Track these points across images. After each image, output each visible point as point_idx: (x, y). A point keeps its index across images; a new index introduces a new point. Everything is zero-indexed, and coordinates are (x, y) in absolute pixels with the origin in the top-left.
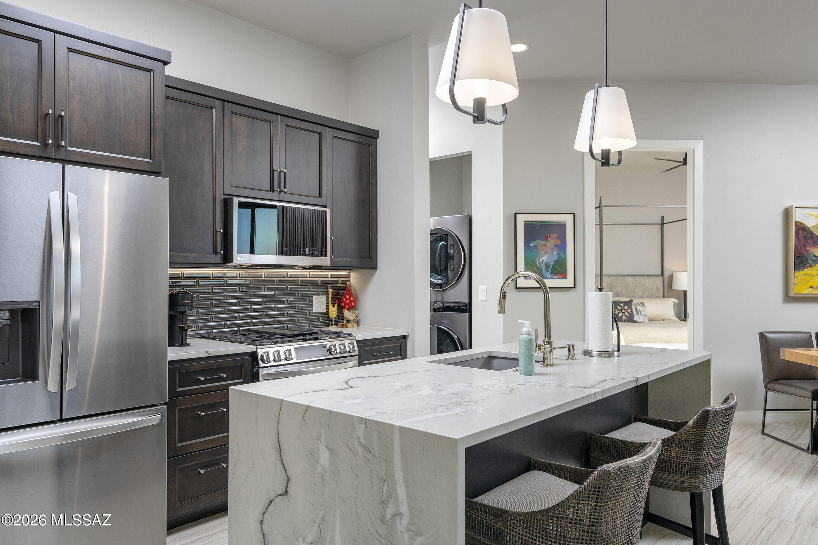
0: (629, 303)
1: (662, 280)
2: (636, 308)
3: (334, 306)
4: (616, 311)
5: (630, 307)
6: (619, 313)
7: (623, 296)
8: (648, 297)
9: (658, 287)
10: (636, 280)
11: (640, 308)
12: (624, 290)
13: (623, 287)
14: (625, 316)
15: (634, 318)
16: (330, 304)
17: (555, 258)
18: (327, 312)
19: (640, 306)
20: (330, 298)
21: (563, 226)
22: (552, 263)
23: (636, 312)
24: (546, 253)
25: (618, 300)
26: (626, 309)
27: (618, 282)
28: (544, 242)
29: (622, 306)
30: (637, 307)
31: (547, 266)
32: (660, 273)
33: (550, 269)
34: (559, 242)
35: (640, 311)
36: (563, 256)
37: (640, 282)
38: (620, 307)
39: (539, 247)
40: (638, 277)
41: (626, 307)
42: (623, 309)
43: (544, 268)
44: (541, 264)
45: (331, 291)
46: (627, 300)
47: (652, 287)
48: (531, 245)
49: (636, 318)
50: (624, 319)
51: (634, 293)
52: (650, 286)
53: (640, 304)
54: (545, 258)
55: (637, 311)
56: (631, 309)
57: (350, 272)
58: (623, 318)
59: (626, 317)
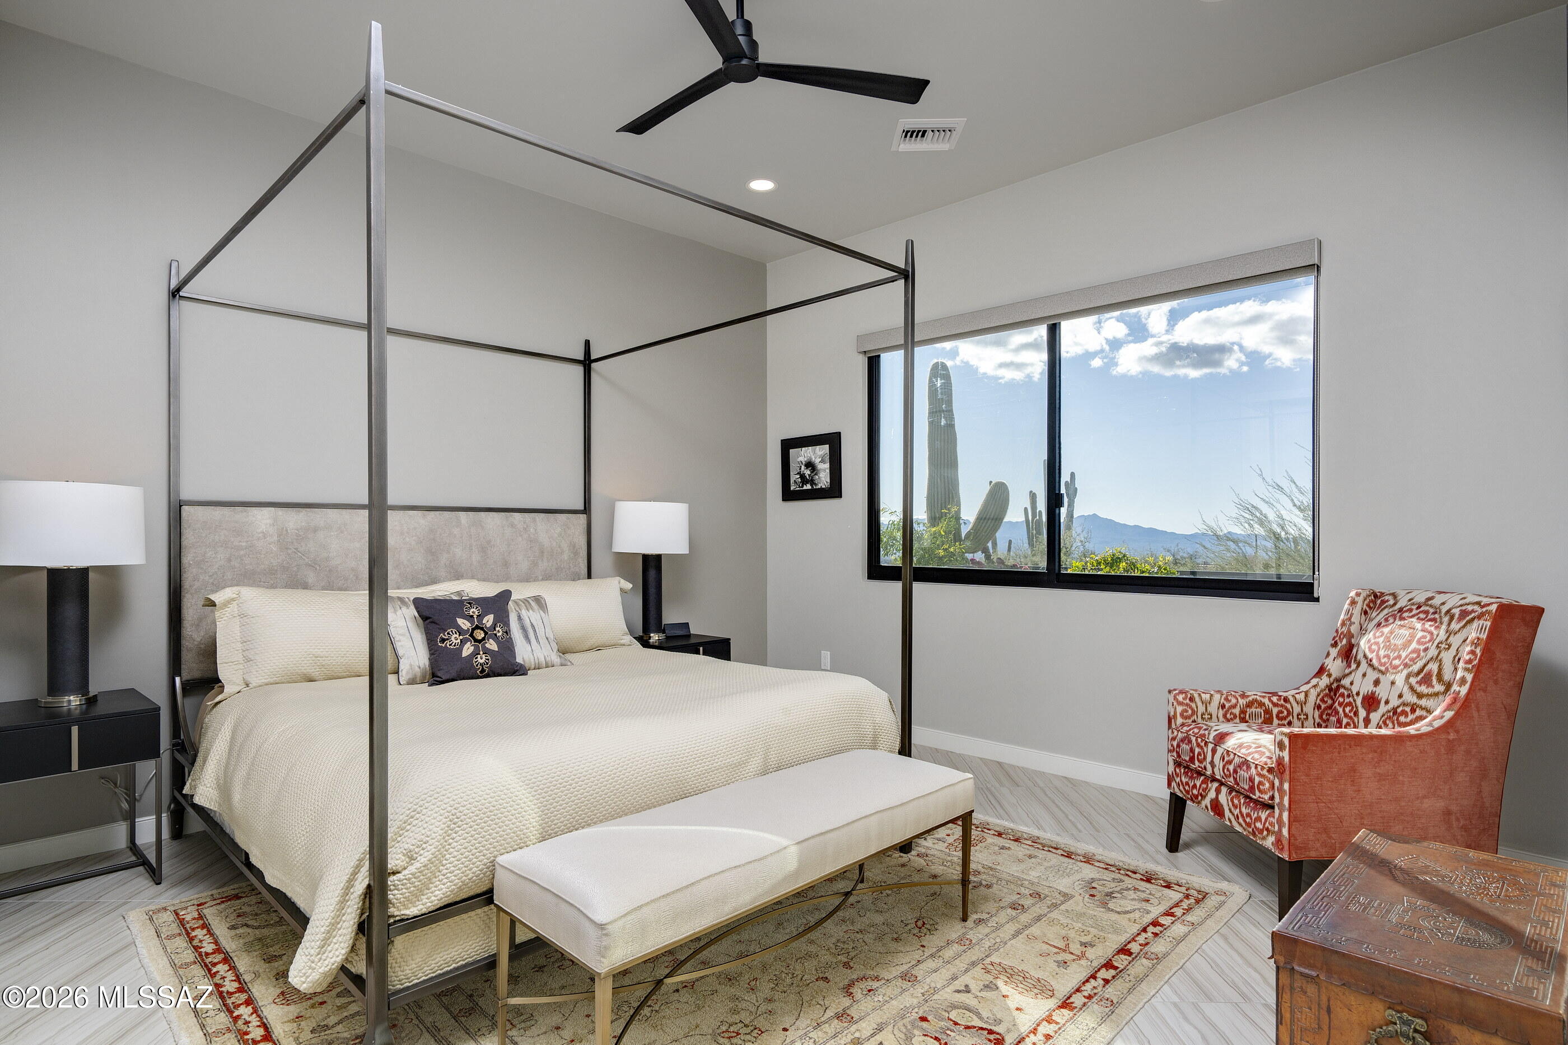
0: (499, 604)
1: (585, 526)
2: (520, 618)
4: (453, 638)
5: (502, 618)
6: (463, 642)
7: (473, 577)
8: (547, 577)
9: (574, 547)
10: (512, 525)
11: (532, 616)
12: (476, 557)
13: (471, 546)
14: (487, 652)
15: (515, 658)
19: (533, 611)
23: (521, 631)
25: (458, 593)
26: (489, 625)
27: (456, 531)
29: (472, 616)
30: (524, 613)
32: (580, 506)
35: (533, 626)
37: (525, 529)
38: (465, 622)
40: (517, 516)
41: (489, 620)
42: (477, 627)
46: (488, 590)
47: (560, 547)
49: (523, 653)
50: (481, 665)
51: (506, 564)
52: (555, 544)
53: (533, 604)
55: (523, 628)
56: (506, 624)
58: (479, 659)
59: (489, 658)
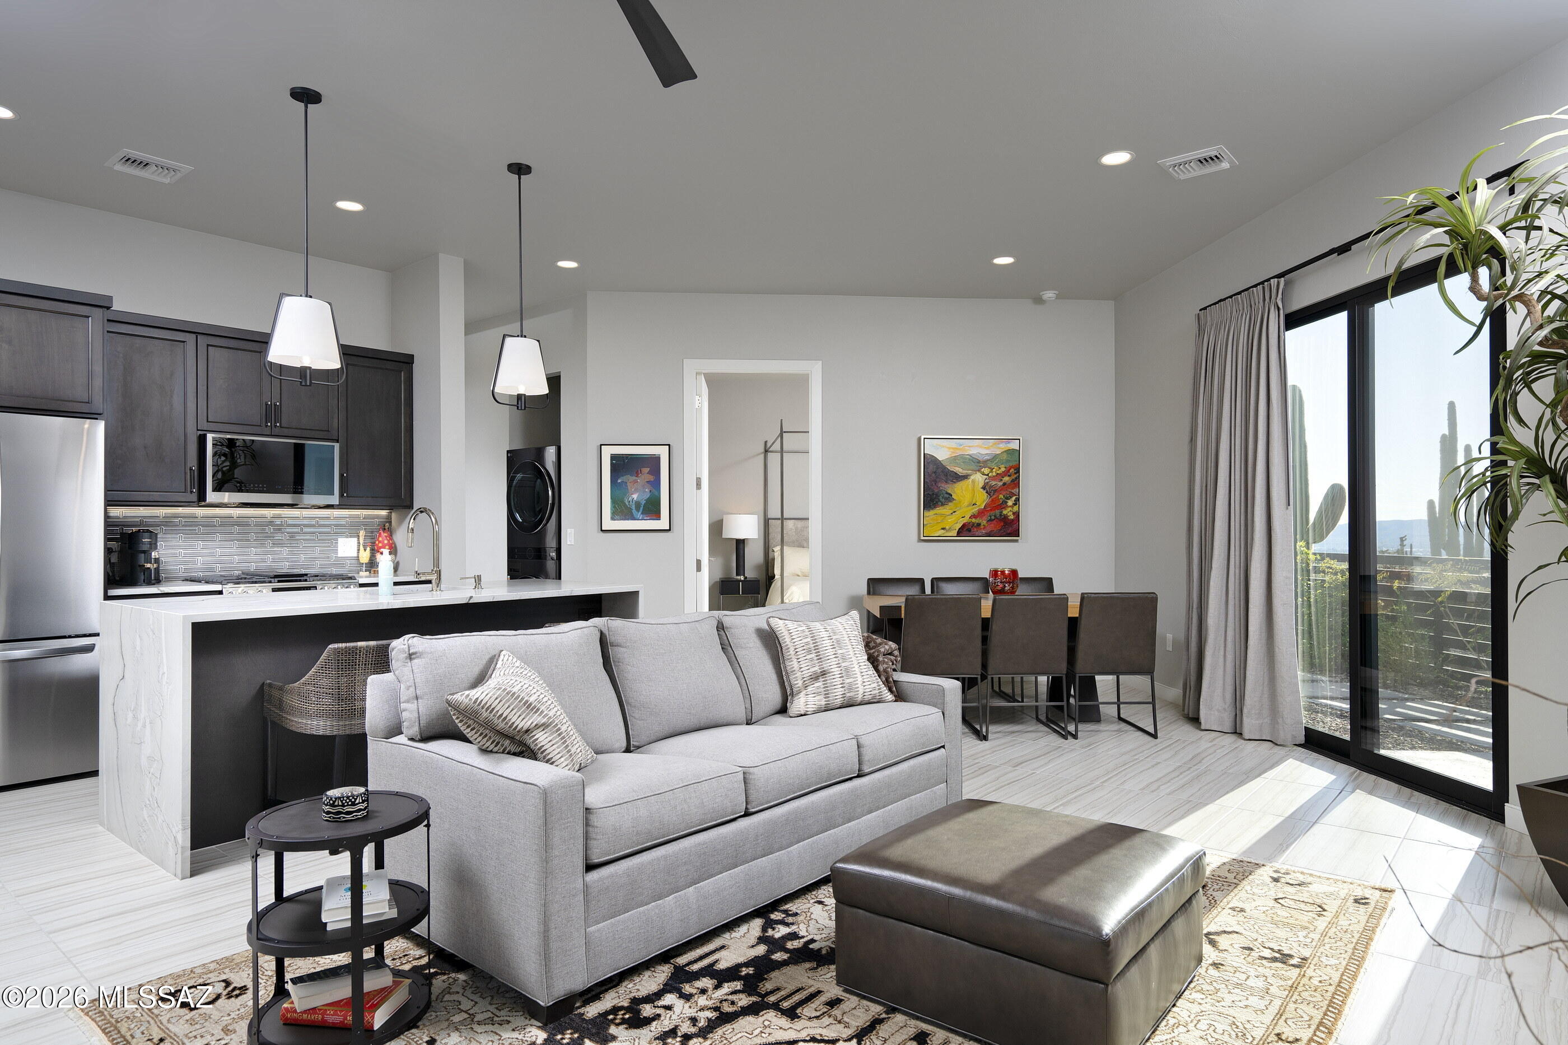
3: (365, 550)
16: (362, 548)
17: (647, 496)
18: (358, 557)
20: (362, 541)
21: (656, 460)
22: (643, 502)
24: (636, 490)
28: (634, 478)
31: (638, 505)
33: (642, 508)
34: (651, 478)
36: (656, 493)
39: (628, 484)
43: (633, 507)
44: (631, 502)
45: (362, 533)
48: (619, 481)
54: (635, 496)
57: (391, 512)
